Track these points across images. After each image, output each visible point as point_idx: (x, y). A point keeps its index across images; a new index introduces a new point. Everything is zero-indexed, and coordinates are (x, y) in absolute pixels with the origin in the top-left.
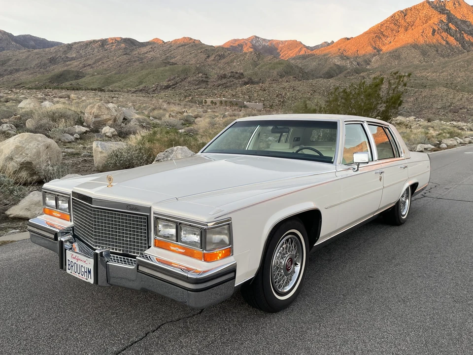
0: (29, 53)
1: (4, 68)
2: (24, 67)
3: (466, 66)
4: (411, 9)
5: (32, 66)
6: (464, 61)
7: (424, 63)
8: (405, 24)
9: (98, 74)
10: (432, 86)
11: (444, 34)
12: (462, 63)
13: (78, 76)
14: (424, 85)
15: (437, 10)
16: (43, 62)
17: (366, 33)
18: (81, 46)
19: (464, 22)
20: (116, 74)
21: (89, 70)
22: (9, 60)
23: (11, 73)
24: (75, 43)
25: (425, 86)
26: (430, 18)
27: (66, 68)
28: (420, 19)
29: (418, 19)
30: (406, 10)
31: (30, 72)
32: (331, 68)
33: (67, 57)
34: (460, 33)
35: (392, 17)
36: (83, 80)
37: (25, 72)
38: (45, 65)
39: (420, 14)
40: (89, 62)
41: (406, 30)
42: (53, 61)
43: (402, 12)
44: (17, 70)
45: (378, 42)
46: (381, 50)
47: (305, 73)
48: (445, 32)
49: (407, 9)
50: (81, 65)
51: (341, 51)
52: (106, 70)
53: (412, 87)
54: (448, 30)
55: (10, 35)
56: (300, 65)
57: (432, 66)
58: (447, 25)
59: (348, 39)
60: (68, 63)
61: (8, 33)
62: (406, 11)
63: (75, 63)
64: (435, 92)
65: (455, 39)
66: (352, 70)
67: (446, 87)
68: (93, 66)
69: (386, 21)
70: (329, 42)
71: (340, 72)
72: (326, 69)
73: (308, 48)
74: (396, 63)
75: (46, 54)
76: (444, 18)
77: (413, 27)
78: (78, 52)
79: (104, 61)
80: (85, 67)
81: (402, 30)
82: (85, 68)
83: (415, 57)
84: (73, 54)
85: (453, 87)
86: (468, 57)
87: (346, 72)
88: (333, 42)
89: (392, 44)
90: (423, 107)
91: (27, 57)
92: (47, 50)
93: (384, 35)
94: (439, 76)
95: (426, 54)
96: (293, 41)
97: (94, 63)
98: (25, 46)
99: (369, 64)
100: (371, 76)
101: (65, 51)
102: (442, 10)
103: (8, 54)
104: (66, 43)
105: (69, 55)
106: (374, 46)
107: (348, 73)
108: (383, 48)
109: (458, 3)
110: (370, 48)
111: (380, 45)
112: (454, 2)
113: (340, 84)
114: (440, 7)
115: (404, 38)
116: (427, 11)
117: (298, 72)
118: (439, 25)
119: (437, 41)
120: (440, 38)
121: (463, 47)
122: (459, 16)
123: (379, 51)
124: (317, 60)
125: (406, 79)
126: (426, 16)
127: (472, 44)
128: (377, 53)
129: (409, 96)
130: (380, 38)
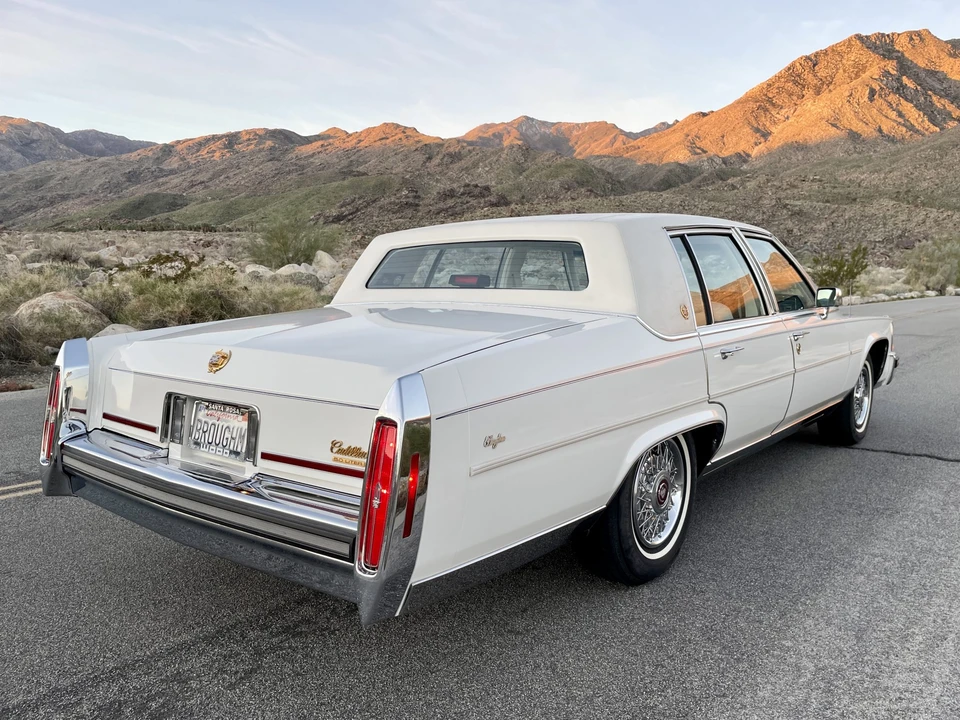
0: (89, 164)
1: (40, 194)
2: (77, 191)
3: (938, 157)
4: (825, 52)
5: (94, 188)
6: (933, 148)
7: (855, 155)
8: (815, 81)
9: (213, 199)
10: (870, 198)
11: (893, 98)
12: (930, 152)
13: (175, 203)
14: (853, 196)
15: (878, 53)
16: (115, 181)
17: (739, 102)
18: (189, 148)
19: (933, 73)
20: (247, 197)
21: (200, 192)
22: (50, 178)
23: (52, 203)
24: (178, 142)
25: (855, 200)
26: (864, 69)
27: (156, 190)
28: (844, 71)
29: (841, 71)
30: (817, 55)
31: (87, 201)
32: (670, 171)
33: (161, 170)
34: (926, 95)
35: (789, 69)
36: (183, 211)
37: (77, 201)
38: (118, 185)
39: (845, 62)
40: (200, 178)
41: (818, 92)
42: (133, 177)
43: (808, 58)
44: (64, 198)
45: (763, 119)
46: (770, 134)
47: (619, 182)
48: (895, 93)
49: (817, 53)
50: (185, 184)
51: (690, 138)
52: (230, 191)
53: (828, 201)
54: (900, 90)
55: (57, 133)
56: (610, 169)
57: (870, 160)
58: (899, 80)
59: (704, 115)
60: (161, 180)
61: (53, 129)
62: (815, 56)
63: (175, 180)
64: (870, 210)
65: (916, 106)
66: (711, 174)
67: (897, 198)
68: (210, 184)
69: (778, 77)
70: (671, 123)
71: (690, 179)
72: (660, 175)
73: (629, 135)
74: (800, 158)
75: (121, 165)
76: (891, 67)
77: (831, 87)
78: (183, 159)
79: (231, 175)
80: (193, 186)
81: (809, 93)
82: (193, 189)
83: (834, 145)
84: (173, 163)
85: (910, 199)
86: (941, 141)
87: (699, 178)
88: (677, 121)
89: (790, 121)
91: (83, 173)
92: (124, 156)
93: (774, 105)
94: (885, 178)
95: (858, 138)
96: (600, 123)
97: (211, 179)
98: (83, 151)
99: (745, 161)
100: (748, 184)
101: (158, 158)
102: (888, 51)
103: (48, 168)
104: (161, 142)
105: (165, 166)
106: (756, 125)
107: (705, 179)
108: (773, 130)
109: (919, 37)
110: (747, 130)
111: (768, 124)
112: (911, 35)
113: (683, 201)
114: (883, 46)
115: (813, 108)
116: (858, 54)
117: (603, 181)
118: (882, 81)
119: (880, 111)
120: (885, 106)
121: (932, 121)
122: (921, 63)
123: (766, 135)
124: (644, 158)
125: (815, 186)
126: (856, 65)
127: (949, 114)
128: (762, 140)
129: (818, 220)
130: (766, 110)
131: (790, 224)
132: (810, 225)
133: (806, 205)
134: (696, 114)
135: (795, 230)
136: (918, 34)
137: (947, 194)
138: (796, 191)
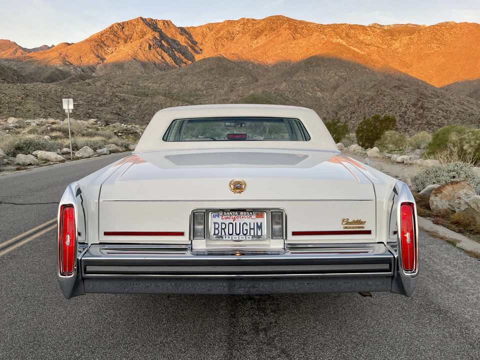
3: (179, 79)
4: (127, 23)
6: (177, 74)
7: (145, 74)
8: (124, 36)
10: (154, 95)
11: (159, 50)
12: (176, 76)
14: (147, 94)
15: (150, 28)
17: (87, 40)
19: (174, 41)
25: (148, 95)
26: (145, 34)
28: (137, 34)
29: (135, 33)
30: (123, 23)
32: (53, 72)
34: (172, 51)
35: (111, 28)
39: (136, 29)
41: (126, 42)
43: (119, 24)
45: (100, 51)
46: (105, 59)
47: (22, 76)
48: (159, 48)
49: (123, 22)
51: (62, 55)
53: (136, 95)
54: (161, 46)
56: (15, 68)
57: (152, 77)
58: (160, 42)
59: (69, 44)
62: (123, 24)
64: (155, 101)
65: (168, 55)
66: (76, 76)
67: (165, 96)
69: (106, 31)
70: (50, 46)
71: (64, 78)
72: (47, 74)
73: (25, 50)
74: (121, 73)
76: (157, 35)
77: (132, 40)
81: (122, 42)
83: (137, 68)
85: (171, 97)
86: (180, 72)
87: (70, 78)
88: (54, 46)
89: (114, 54)
90: (147, 113)
93: (105, 45)
94: (159, 86)
95: (146, 67)
96: (5, 40)
99: (94, 72)
100: (96, 83)
102: (155, 27)
106: (97, 54)
107: (73, 79)
108: (106, 57)
109: (167, 23)
110: (92, 55)
111: (103, 54)
112: (165, 22)
113: (63, 89)
114: (152, 24)
115: (124, 49)
116: (141, 26)
117: (11, 74)
118: (154, 41)
119: (154, 55)
120: (156, 53)
121: (175, 62)
122: (169, 36)
123: (103, 59)
124: (36, 64)
125: (129, 87)
126: (142, 31)
127: (182, 60)
128: (101, 62)
129: (133, 103)
130: (102, 47)
131: (120, 105)
132: (130, 106)
133: (127, 96)
134: (64, 43)
135: (123, 108)
136: (167, 22)
137: (184, 95)
138: (121, 89)
